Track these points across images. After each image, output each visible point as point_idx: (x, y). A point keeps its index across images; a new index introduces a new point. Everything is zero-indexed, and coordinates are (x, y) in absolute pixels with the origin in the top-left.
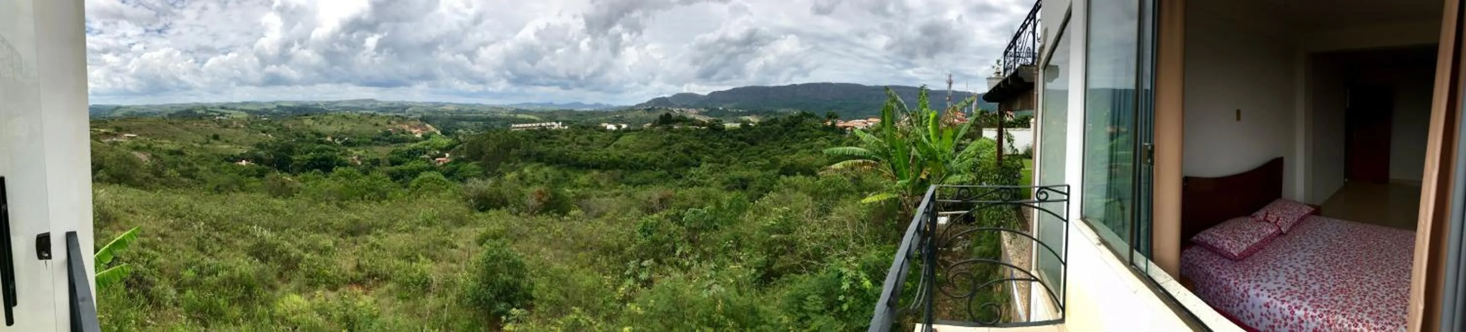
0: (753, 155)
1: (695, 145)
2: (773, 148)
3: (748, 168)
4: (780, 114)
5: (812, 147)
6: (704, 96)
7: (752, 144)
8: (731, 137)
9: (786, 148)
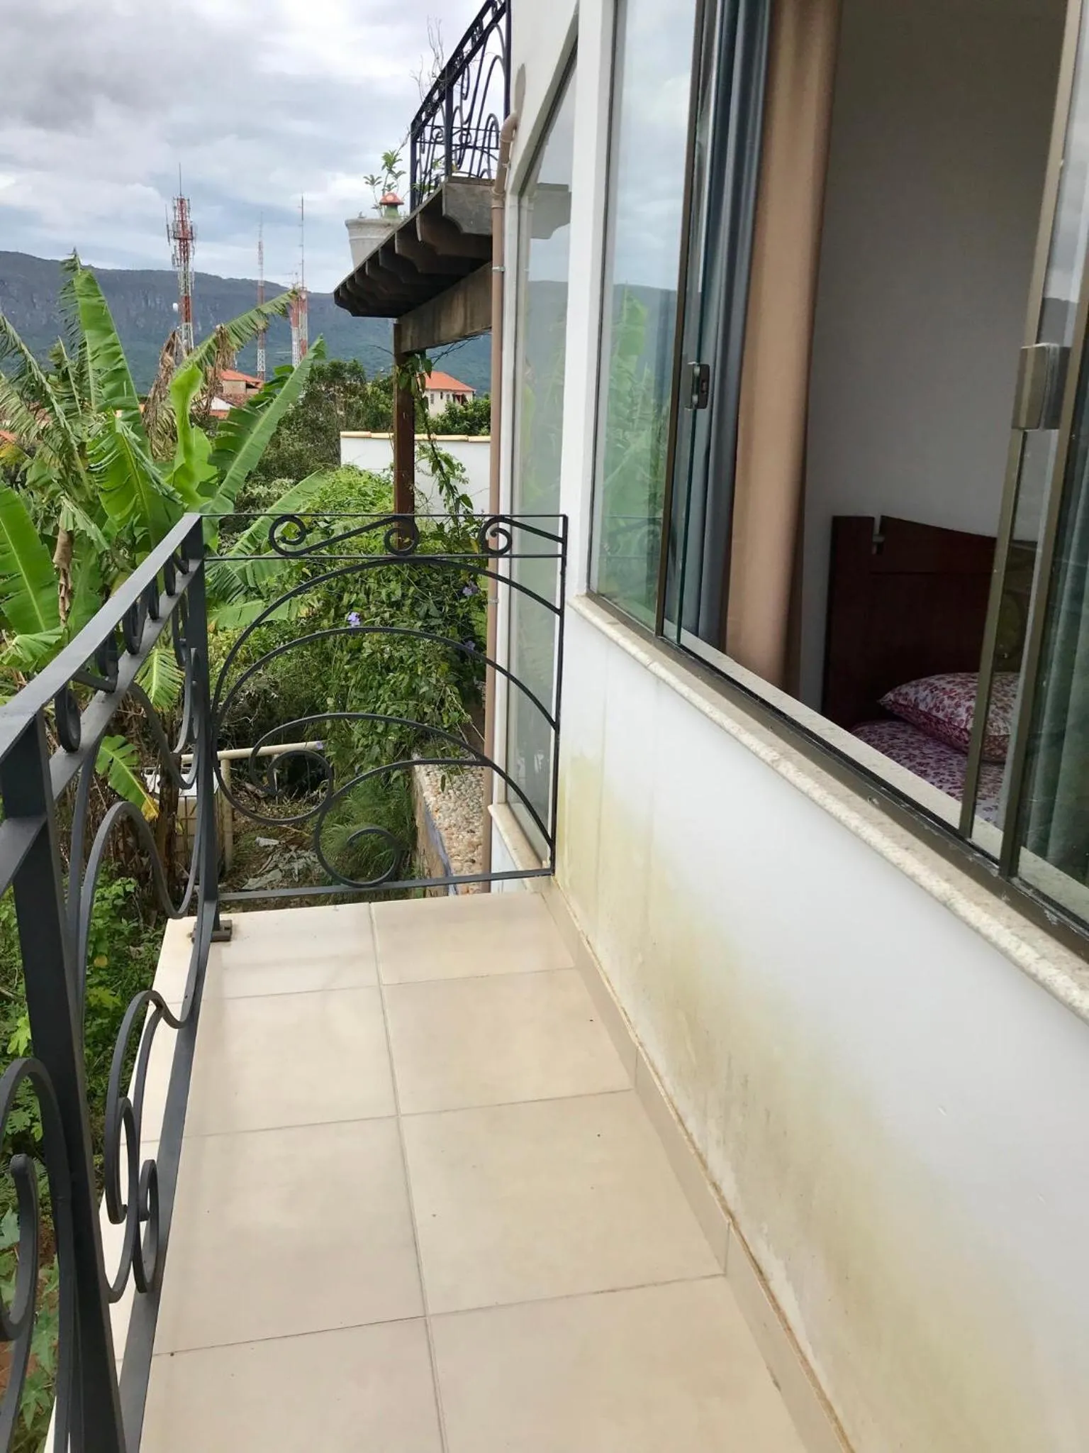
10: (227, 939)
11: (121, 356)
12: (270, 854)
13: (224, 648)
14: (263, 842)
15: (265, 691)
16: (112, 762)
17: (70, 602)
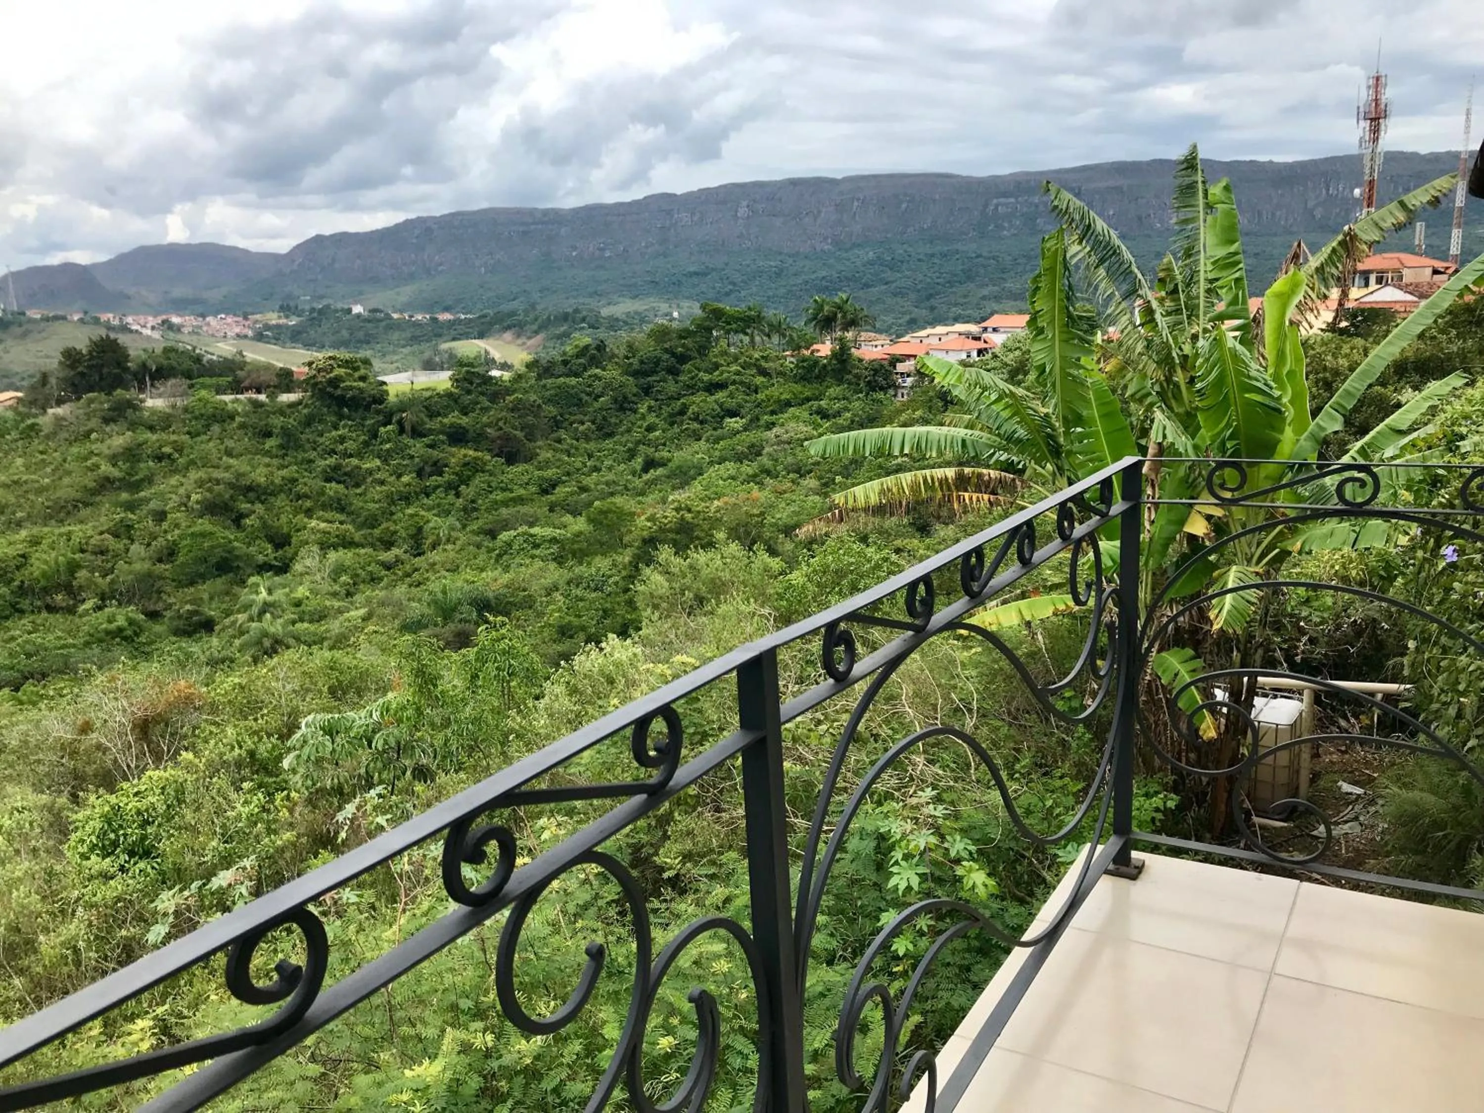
0: (520, 501)
1: (259, 476)
2: (597, 469)
3: (503, 556)
4: (614, 324)
5: (755, 451)
6: (275, 258)
7: (511, 459)
8: (417, 433)
9: (650, 464)
10: (1134, 878)
11: (1241, 266)
12: (1350, 803)
13: (1337, 568)
14: (1346, 787)
15: (1374, 620)
16: (1176, 675)
17: (1156, 512)
